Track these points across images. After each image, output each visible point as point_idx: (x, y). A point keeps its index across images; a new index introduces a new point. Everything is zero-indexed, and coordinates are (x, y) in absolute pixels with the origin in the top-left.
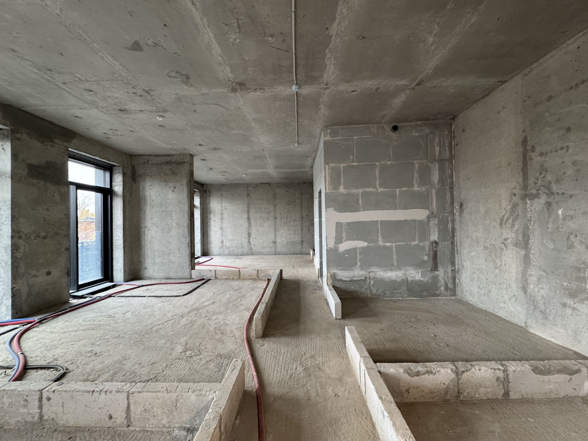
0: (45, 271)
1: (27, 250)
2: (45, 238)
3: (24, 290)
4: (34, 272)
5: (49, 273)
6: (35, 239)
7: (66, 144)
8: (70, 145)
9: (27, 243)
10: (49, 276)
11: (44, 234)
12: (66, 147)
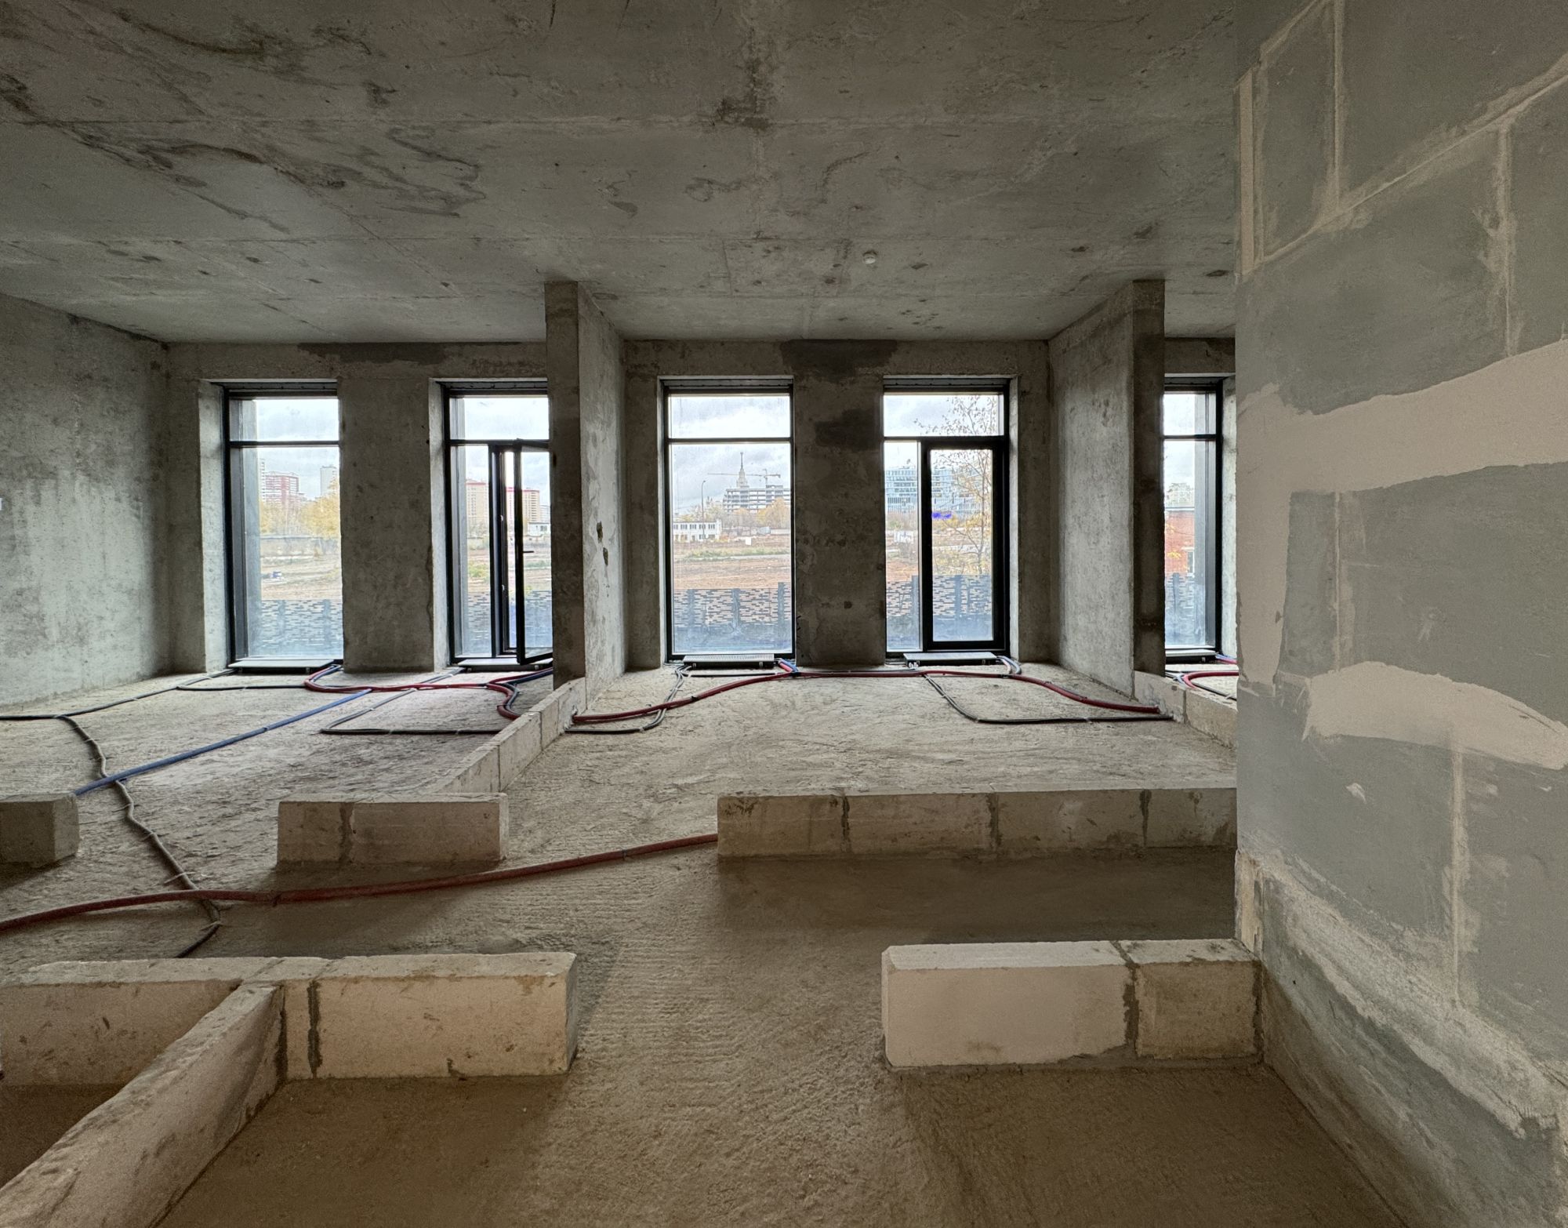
0: (843, 600)
1: (815, 562)
2: (842, 543)
3: (813, 623)
4: (825, 600)
5: (848, 605)
6: (827, 544)
7: (878, 370)
8: (886, 370)
9: (816, 550)
10: (848, 610)
11: (839, 537)
12: (877, 375)
